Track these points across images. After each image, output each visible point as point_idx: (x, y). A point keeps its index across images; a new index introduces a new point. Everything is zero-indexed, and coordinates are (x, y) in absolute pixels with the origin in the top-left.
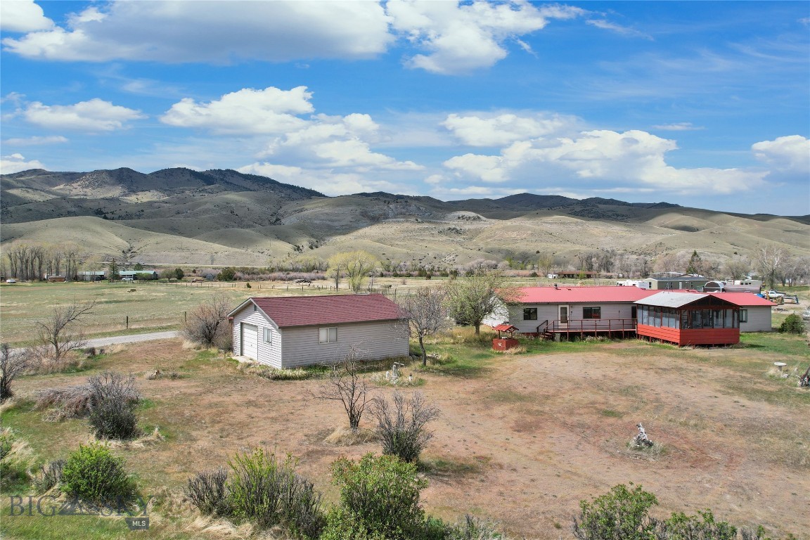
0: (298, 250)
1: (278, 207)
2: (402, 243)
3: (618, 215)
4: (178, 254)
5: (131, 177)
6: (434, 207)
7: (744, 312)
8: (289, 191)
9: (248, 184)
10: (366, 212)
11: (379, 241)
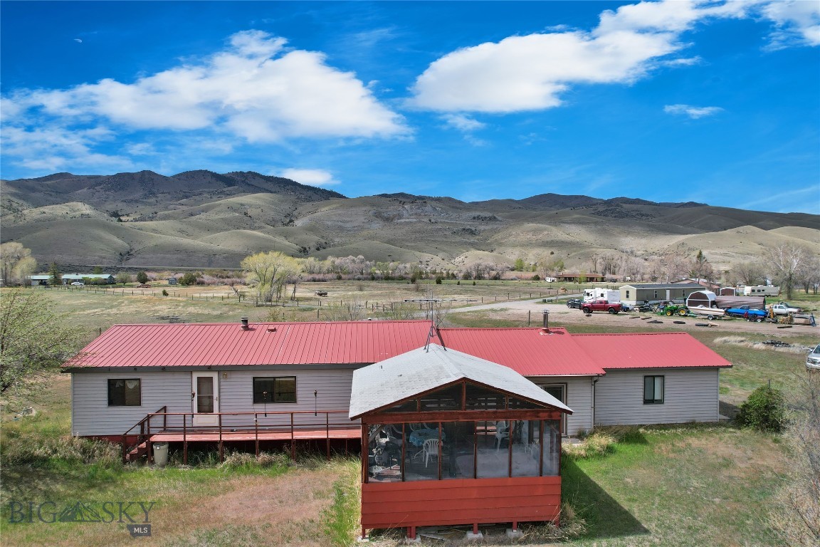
0: (304, 252)
1: (294, 208)
2: (413, 244)
3: (642, 215)
4: (176, 256)
5: (153, 179)
6: (453, 207)
7: (658, 381)
8: (310, 193)
9: (269, 185)
10: (380, 213)
11: (389, 242)
